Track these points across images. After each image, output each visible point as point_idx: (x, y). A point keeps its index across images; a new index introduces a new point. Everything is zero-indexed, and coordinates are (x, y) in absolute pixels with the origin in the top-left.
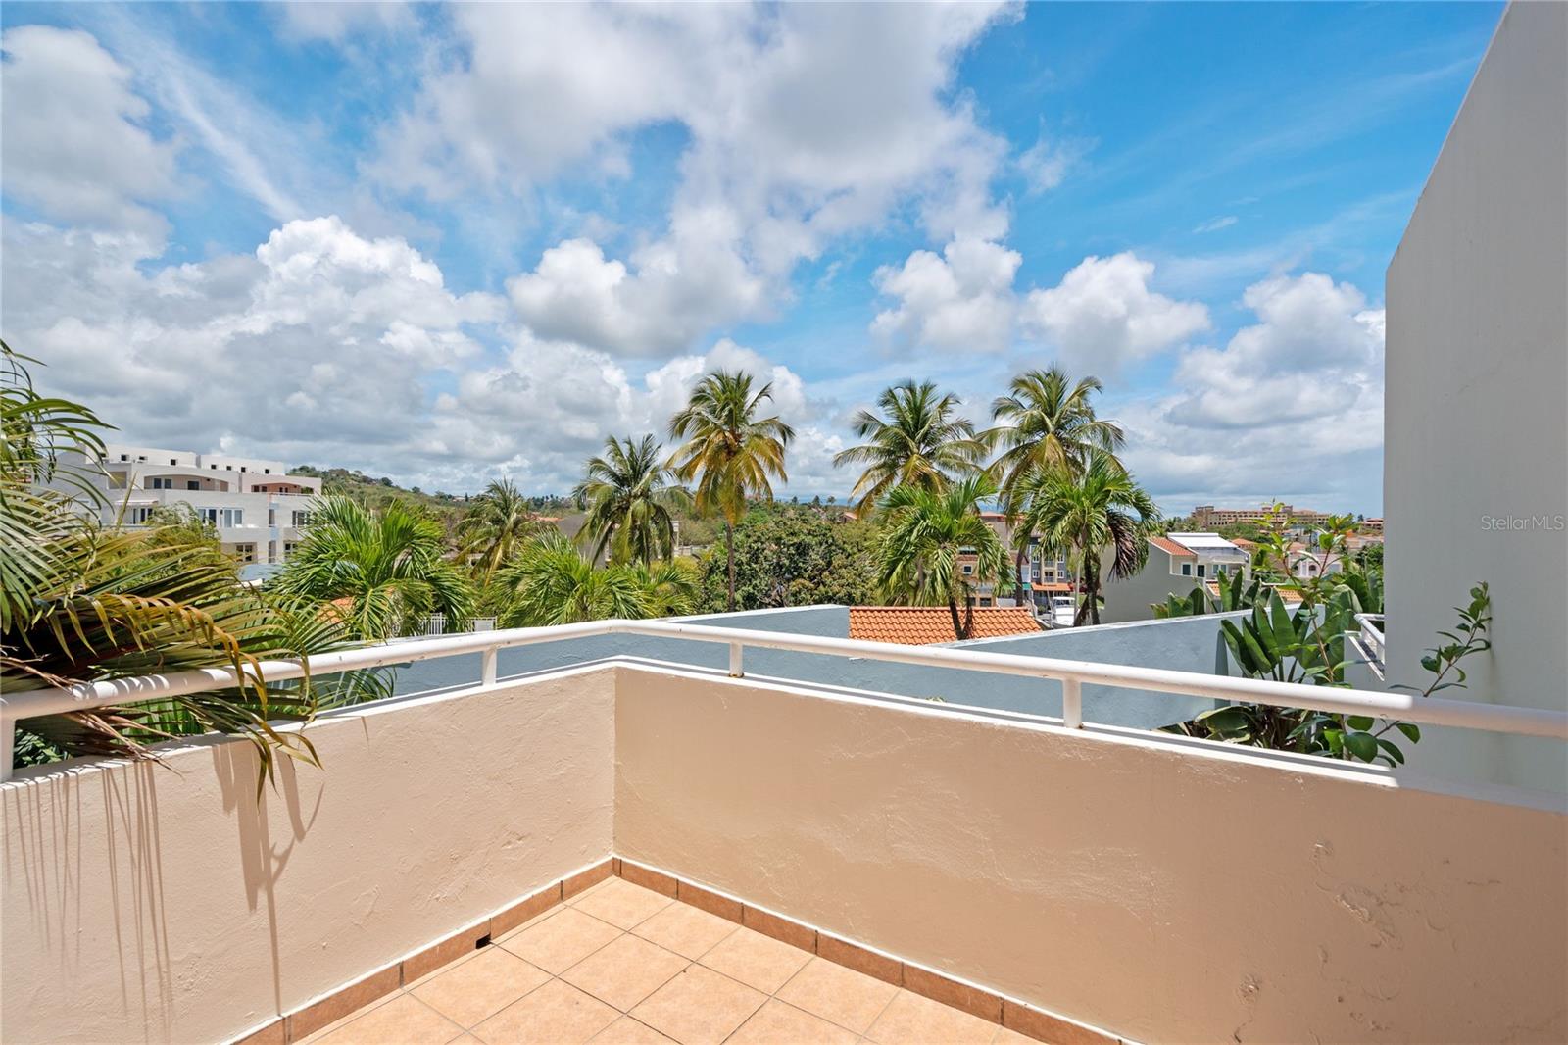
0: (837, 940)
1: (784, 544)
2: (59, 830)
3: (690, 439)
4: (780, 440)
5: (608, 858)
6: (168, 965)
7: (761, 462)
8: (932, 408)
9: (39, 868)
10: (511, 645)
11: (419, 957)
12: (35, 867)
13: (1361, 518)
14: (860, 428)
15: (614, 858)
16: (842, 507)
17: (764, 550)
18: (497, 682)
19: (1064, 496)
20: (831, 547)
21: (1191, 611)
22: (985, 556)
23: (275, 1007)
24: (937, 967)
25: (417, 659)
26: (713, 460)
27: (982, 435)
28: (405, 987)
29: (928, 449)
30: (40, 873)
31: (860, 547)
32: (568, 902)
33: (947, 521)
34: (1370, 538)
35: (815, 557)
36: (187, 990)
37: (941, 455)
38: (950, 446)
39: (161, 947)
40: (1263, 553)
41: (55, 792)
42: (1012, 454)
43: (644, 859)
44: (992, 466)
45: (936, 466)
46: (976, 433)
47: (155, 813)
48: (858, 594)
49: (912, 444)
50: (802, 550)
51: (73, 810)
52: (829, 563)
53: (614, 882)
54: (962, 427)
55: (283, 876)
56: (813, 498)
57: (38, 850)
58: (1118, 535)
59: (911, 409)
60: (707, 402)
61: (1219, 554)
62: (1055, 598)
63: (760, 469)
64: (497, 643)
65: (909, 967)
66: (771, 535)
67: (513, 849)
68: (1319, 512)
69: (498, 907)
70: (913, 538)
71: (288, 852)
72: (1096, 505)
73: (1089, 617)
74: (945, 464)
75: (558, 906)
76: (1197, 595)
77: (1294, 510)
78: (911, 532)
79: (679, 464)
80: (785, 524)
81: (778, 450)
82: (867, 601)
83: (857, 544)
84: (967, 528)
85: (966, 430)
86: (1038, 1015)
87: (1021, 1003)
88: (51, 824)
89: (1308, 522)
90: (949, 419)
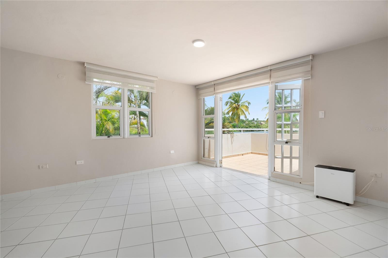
3: (228, 106)
4: (248, 105)
15: (251, 152)
26: (233, 110)
56: (253, 119)
60: (232, 98)
63: (244, 112)
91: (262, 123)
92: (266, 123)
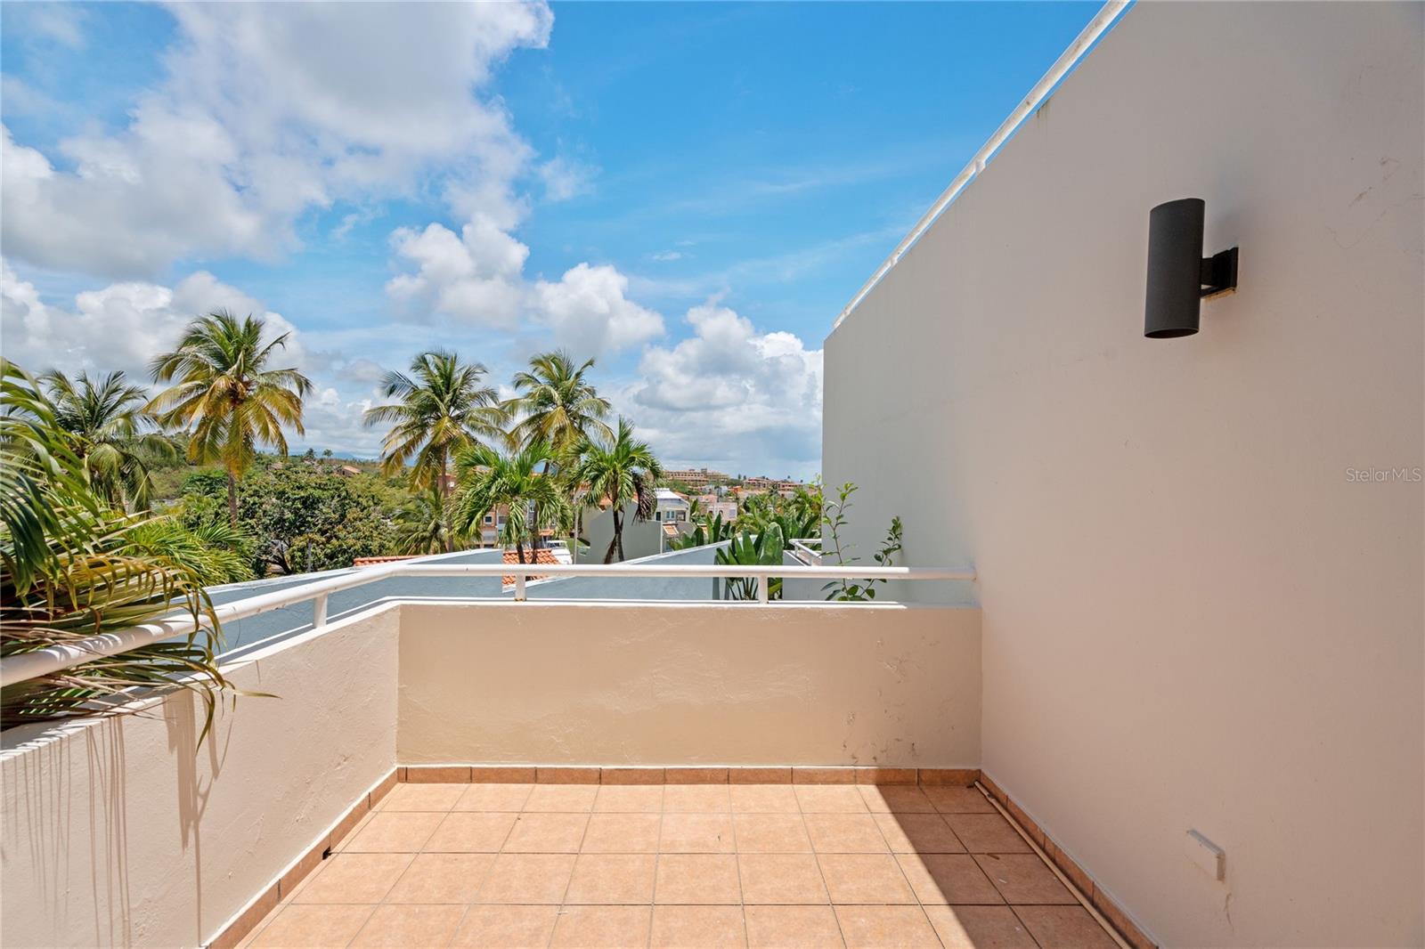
0: (616, 769)
1: (289, 498)
2: (55, 792)
3: (179, 383)
4: (296, 391)
5: (393, 770)
6: (129, 914)
7: (275, 412)
8: (458, 376)
9: (39, 833)
10: (338, 590)
11: (289, 874)
12: (37, 831)
13: (745, 478)
14: (388, 388)
15: (398, 769)
16: (338, 461)
17: (262, 504)
18: (328, 622)
19: (601, 460)
20: (345, 501)
21: (695, 544)
22: (549, 507)
23: (197, 940)
24: (688, 764)
25: (281, 606)
26: (214, 407)
27: (506, 404)
28: (282, 902)
29: (457, 412)
30: (40, 837)
31: (376, 501)
32: (375, 809)
33: (517, 478)
34: (750, 492)
35: (327, 510)
36: (140, 935)
37: (470, 418)
38: (479, 411)
39: (125, 897)
40: (695, 502)
41: (53, 754)
42: (530, 422)
43: (432, 760)
44: (513, 432)
45: (465, 428)
46: (501, 401)
47: (123, 766)
48: (374, 545)
49: (442, 407)
50: (310, 504)
51: (65, 770)
52: (343, 516)
53: (401, 788)
54: (489, 395)
55: (206, 812)
56: (306, 450)
57: (39, 814)
58: (639, 491)
59: (441, 376)
60: (207, 344)
61: (670, 503)
62: (548, 542)
63: (274, 421)
64: (330, 589)
65: (669, 770)
66: (271, 488)
67: (342, 769)
68: (723, 474)
69: (332, 822)
70: (491, 494)
71: (208, 792)
72: (624, 467)
73: (616, 554)
74: (473, 427)
75: (368, 815)
76: (699, 532)
77: (708, 471)
78: (489, 488)
79: (164, 409)
80: (287, 477)
81: (295, 402)
82: (384, 552)
83: (373, 497)
84: (534, 485)
85: (492, 398)
86: (750, 770)
87: (739, 767)
88: (48, 788)
89: (717, 480)
90: (477, 387)
91: (347, 468)
92: (362, 471)
